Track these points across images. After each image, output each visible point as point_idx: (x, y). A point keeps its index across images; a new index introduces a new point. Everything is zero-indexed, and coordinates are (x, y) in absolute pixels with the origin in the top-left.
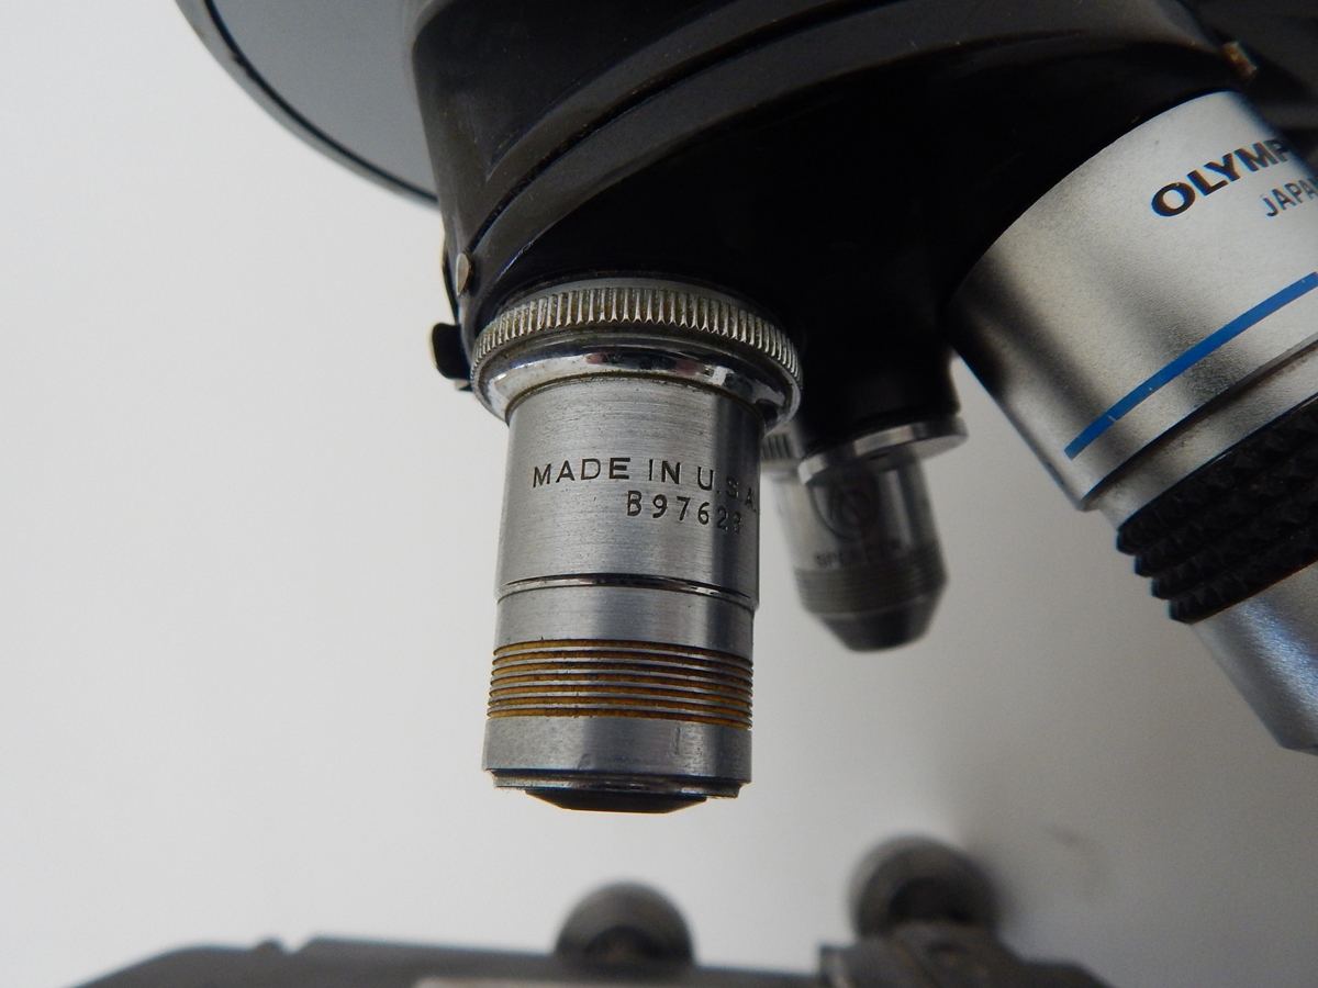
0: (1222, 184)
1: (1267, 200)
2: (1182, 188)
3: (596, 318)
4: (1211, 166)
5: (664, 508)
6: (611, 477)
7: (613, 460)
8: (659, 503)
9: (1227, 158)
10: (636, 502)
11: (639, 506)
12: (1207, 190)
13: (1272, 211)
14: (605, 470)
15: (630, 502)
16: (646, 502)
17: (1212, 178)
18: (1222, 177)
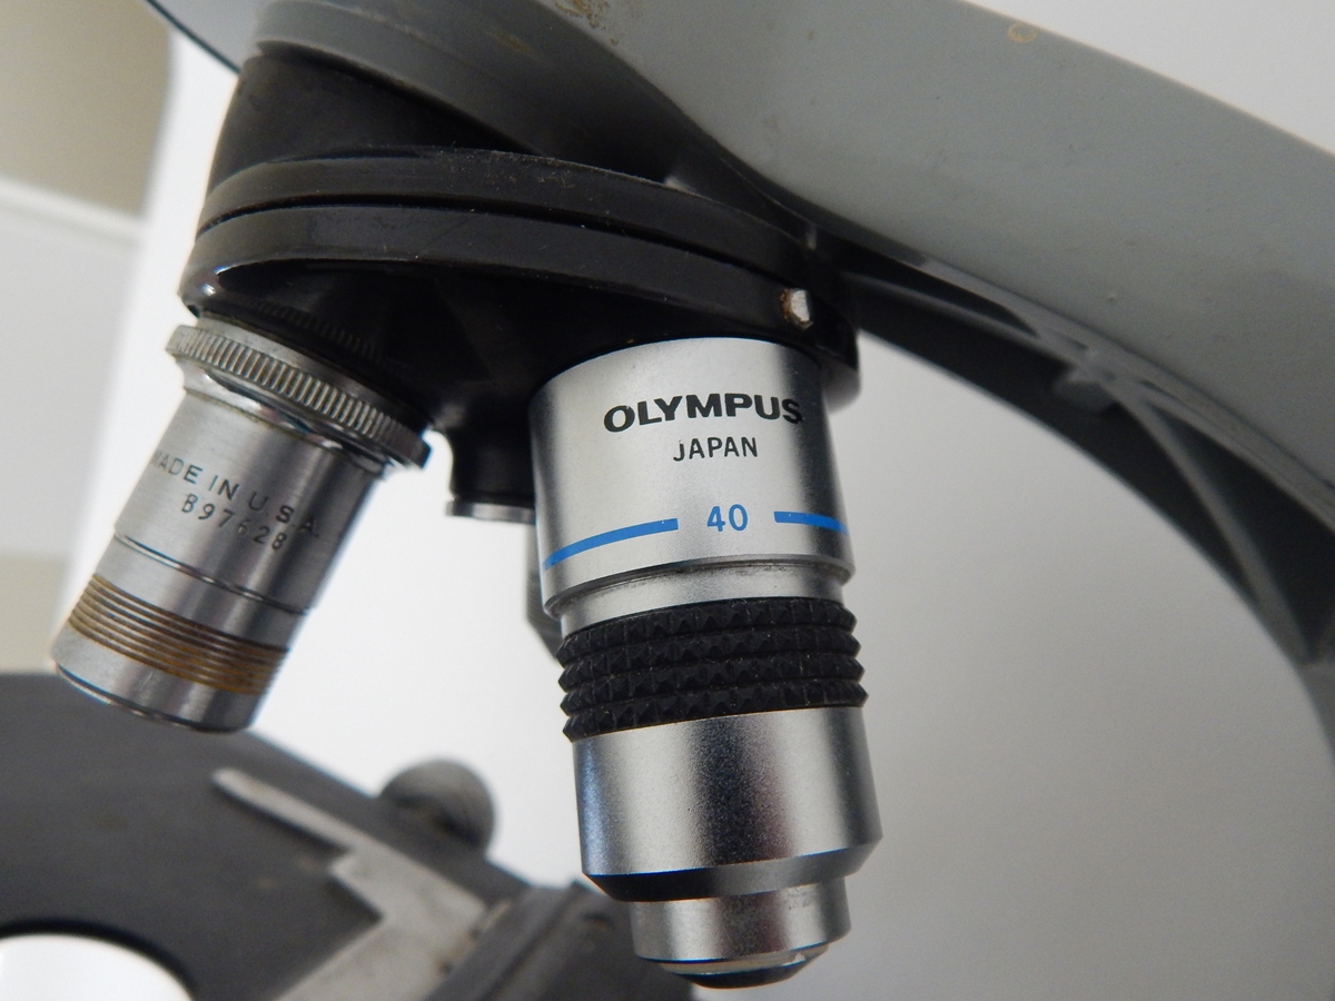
0: (659, 420)
1: (682, 446)
2: (629, 413)
3: (206, 359)
4: (660, 402)
5: (209, 514)
6: (185, 478)
7: (192, 466)
8: (208, 509)
9: (676, 400)
10: (192, 504)
11: (192, 507)
12: (644, 420)
13: (679, 457)
14: (184, 471)
15: (188, 502)
16: (198, 506)
17: (654, 411)
18: (662, 415)
